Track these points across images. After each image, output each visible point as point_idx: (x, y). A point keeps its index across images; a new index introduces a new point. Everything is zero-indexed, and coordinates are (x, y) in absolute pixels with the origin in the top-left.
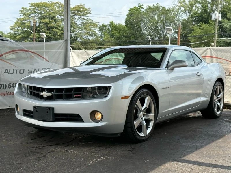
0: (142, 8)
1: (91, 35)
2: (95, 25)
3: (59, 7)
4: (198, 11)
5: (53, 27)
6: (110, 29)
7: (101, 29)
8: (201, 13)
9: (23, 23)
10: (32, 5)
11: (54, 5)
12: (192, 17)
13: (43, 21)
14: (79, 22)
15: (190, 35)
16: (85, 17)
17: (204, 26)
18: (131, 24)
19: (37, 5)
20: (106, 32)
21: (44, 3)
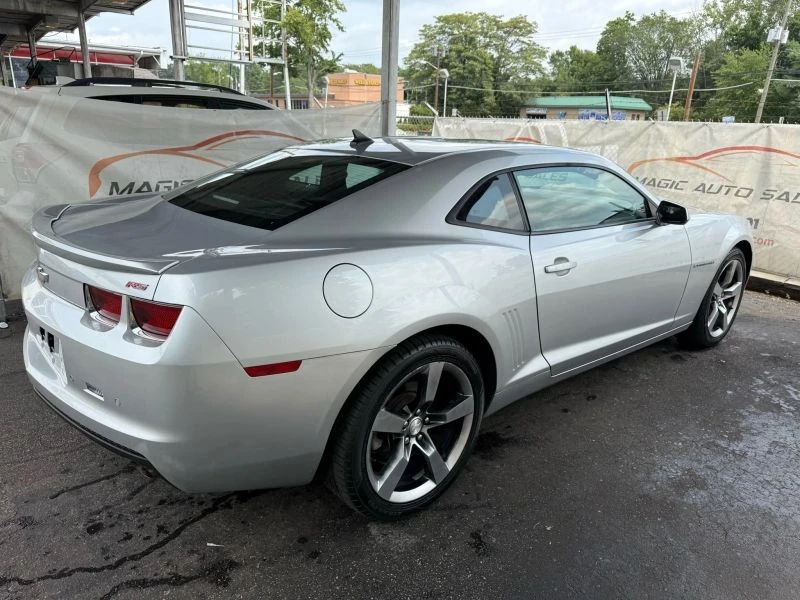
0: (633, 20)
1: (533, 72)
2: (542, 54)
3: (483, 22)
4: (740, 24)
5: (469, 58)
6: (570, 60)
7: (553, 60)
8: (746, 29)
9: (424, 52)
10: (440, 19)
11: (475, 18)
12: (725, 37)
13: (454, 47)
14: (515, 49)
15: (717, 72)
16: (526, 40)
17: (747, 53)
18: (608, 50)
19: (445, 20)
20: (561, 65)
21: (459, 15)
